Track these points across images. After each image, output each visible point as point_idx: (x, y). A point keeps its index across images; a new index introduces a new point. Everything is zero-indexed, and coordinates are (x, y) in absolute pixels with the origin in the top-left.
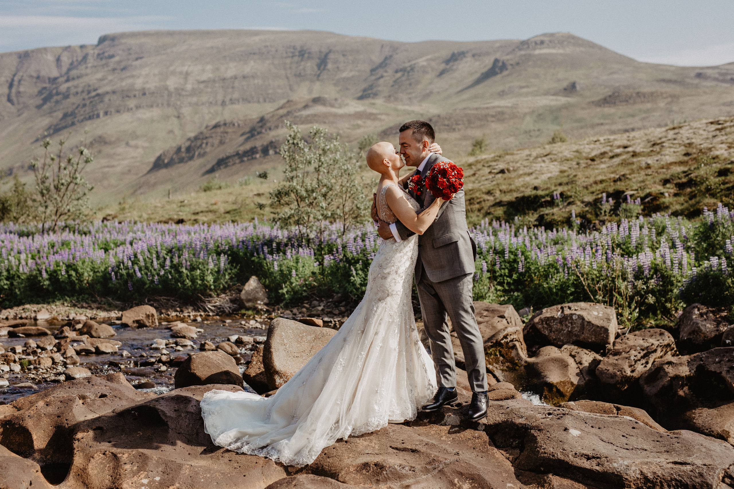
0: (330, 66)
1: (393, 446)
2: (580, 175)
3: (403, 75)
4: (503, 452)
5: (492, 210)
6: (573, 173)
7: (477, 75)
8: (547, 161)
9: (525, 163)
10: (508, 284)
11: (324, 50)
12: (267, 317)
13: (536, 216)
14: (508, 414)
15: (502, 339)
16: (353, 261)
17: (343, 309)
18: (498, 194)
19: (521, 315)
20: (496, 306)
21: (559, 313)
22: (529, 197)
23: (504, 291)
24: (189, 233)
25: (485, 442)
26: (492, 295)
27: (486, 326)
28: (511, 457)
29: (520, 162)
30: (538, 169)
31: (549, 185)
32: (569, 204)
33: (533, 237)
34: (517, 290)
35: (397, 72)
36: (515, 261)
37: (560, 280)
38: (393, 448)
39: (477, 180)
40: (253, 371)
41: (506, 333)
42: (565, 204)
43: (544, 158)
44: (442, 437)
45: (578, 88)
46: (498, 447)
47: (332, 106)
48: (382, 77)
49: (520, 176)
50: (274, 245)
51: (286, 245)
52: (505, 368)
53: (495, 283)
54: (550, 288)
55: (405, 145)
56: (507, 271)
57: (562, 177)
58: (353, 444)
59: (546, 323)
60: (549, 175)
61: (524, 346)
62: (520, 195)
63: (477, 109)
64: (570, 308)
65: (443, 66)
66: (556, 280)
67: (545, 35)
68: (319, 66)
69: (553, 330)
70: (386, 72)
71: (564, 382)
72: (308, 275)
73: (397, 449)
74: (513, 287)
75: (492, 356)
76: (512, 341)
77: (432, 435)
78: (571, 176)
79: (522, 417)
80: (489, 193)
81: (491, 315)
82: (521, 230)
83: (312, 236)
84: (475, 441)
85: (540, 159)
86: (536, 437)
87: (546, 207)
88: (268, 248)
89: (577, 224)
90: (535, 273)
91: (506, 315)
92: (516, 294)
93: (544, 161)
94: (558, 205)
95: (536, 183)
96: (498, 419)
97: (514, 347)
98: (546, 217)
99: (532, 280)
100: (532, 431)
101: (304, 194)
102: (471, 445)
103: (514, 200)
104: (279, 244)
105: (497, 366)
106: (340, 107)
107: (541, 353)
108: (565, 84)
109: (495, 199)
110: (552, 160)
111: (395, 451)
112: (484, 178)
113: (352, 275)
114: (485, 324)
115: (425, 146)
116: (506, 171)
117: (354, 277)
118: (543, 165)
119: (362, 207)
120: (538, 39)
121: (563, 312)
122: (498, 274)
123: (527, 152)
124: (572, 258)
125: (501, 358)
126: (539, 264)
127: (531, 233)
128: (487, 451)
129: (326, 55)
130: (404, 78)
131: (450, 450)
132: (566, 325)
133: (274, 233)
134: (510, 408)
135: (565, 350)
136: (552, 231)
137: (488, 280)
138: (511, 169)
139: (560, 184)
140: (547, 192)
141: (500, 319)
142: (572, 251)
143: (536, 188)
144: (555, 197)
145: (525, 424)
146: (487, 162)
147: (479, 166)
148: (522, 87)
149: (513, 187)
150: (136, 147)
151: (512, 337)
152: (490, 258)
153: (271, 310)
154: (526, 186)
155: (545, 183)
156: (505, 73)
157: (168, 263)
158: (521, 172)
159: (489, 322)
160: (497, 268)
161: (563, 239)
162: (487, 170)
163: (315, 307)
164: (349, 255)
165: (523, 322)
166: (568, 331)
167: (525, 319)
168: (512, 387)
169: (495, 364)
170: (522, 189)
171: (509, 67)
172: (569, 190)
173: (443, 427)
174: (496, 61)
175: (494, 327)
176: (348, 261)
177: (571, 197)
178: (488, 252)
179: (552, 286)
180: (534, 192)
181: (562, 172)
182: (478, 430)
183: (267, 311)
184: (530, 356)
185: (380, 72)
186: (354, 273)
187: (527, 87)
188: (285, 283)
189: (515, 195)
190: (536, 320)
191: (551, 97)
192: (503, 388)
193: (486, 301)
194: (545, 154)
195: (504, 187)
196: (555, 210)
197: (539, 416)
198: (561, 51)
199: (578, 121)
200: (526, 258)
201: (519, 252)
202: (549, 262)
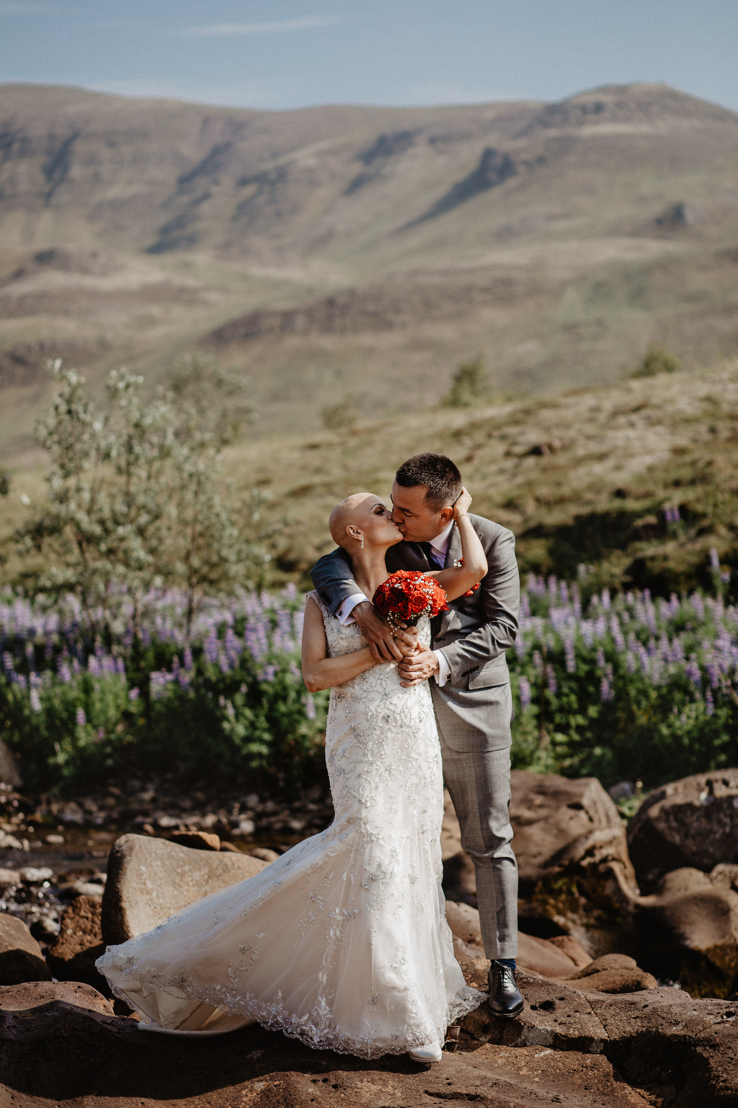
0: (76, 171)
1: (431, 1090)
2: (721, 460)
3: (260, 192)
4: (642, 1092)
6: (702, 455)
7: (441, 191)
8: (640, 424)
9: (590, 429)
10: (579, 729)
11: (62, 132)
12: (23, 821)
13: (627, 562)
14: (648, 1018)
15: (583, 858)
16: (221, 686)
17: (200, 796)
18: (531, 507)
19: (616, 801)
20: (560, 782)
21: (704, 796)
22: (606, 515)
23: (571, 744)
25: (607, 1075)
26: (545, 758)
27: (545, 830)
28: (660, 1100)
29: (577, 426)
30: (621, 443)
31: (650, 487)
32: (703, 532)
33: (626, 616)
34: (600, 742)
35: (243, 182)
36: (592, 677)
37: (697, 718)
38: (431, 1094)
39: (477, 470)
40: (68, 951)
41: (589, 843)
42: (693, 532)
43: (634, 418)
44: (520, 1069)
45: (690, 216)
46: (634, 1084)
47: (84, 270)
48: (206, 196)
49: (579, 462)
50: (30, 649)
51: (57, 650)
52: (592, 921)
53: (551, 727)
54: (674, 736)
56: (573, 698)
57: (679, 466)
58: (349, 1090)
59: (676, 819)
60: (648, 460)
61: (630, 870)
62: (584, 510)
63: (445, 273)
64: (726, 783)
65: (357, 168)
66: (688, 717)
67: (604, 90)
68: (49, 171)
69: (692, 831)
70: (217, 183)
71: (722, 948)
72: (113, 720)
73: (438, 1095)
74: (589, 735)
75: (563, 897)
76: (605, 860)
77: (500, 1067)
78: (701, 465)
79: (677, 1023)
80: (511, 505)
81: (552, 803)
82: (595, 599)
83: (118, 627)
84: (586, 1074)
85: (622, 420)
86: (707, 1059)
87: (648, 539)
88: (15, 656)
89: (723, 581)
90: (638, 703)
91: (585, 802)
92: (598, 751)
93: (632, 425)
94: (674, 536)
95: (620, 479)
96: (628, 1029)
97: (610, 874)
98: (649, 564)
99: (632, 718)
100: (699, 1049)
101: (97, 530)
102: (579, 1082)
103: (570, 521)
104: (39, 649)
105: (575, 917)
106: (105, 273)
107: (669, 885)
108: (658, 209)
109: (526, 521)
110: (652, 423)
111: (436, 1100)
112: (494, 468)
113: (225, 718)
114: (541, 824)
116: (546, 450)
117: (229, 721)
118: (631, 433)
119: (233, 557)
120: (590, 100)
121: (711, 792)
122: (553, 707)
123: (589, 401)
124: (721, 666)
125: (583, 901)
126: (647, 681)
127: (620, 605)
128: (613, 1091)
129: (68, 144)
130: (262, 199)
131: (542, 1092)
132: (720, 823)
133: (25, 622)
134: (650, 1007)
135: (720, 877)
136: (668, 600)
137: (534, 722)
138: (557, 444)
139: (677, 484)
140: (645, 504)
141: (571, 812)
142: (718, 649)
143: (620, 494)
144: (669, 517)
145: (685, 1036)
146: (498, 426)
147: (480, 437)
148: (552, 217)
149: (566, 491)
151: (605, 852)
152: (534, 671)
153: (30, 802)
154: (596, 487)
155: (640, 479)
156: (512, 182)
158: (580, 451)
159: (551, 821)
160: (550, 693)
161: (694, 618)
162: (500, 448)
163: (133, 793)
164: (211, 673)
165: (622, 816)
166: (724, 834)
167: (626, 811)
168: (632, 963)
169: (569, 914)
170: (588, 496)
171: (521, 169)
172: (698, 500)
173: (520, 1050)
174: (488, 154)
175: (561, 832)
176: (208, 684)
177: (704, 515)
178: (530, 654)
179: (679, 732)
180: (617, 504)
181: (679, 451)
182: (590, 1052)
183: (23, 807)
184: (644, 893)
185: (202, 184)
186: (230, 712)
187: (566, 216)
188: (60, 740)
189: (574, 510)
190: (654, 811)
191: (626, 242)
192: (616, 966)
193: (534, 770)
194: (634, 404)
195: (544, 491)
196: (670, 547)
197: (710, 1019)
198: (644, 129)
199: (694, 298)
200: (616, 667)
201: (600, 656)
202: (670, 676)
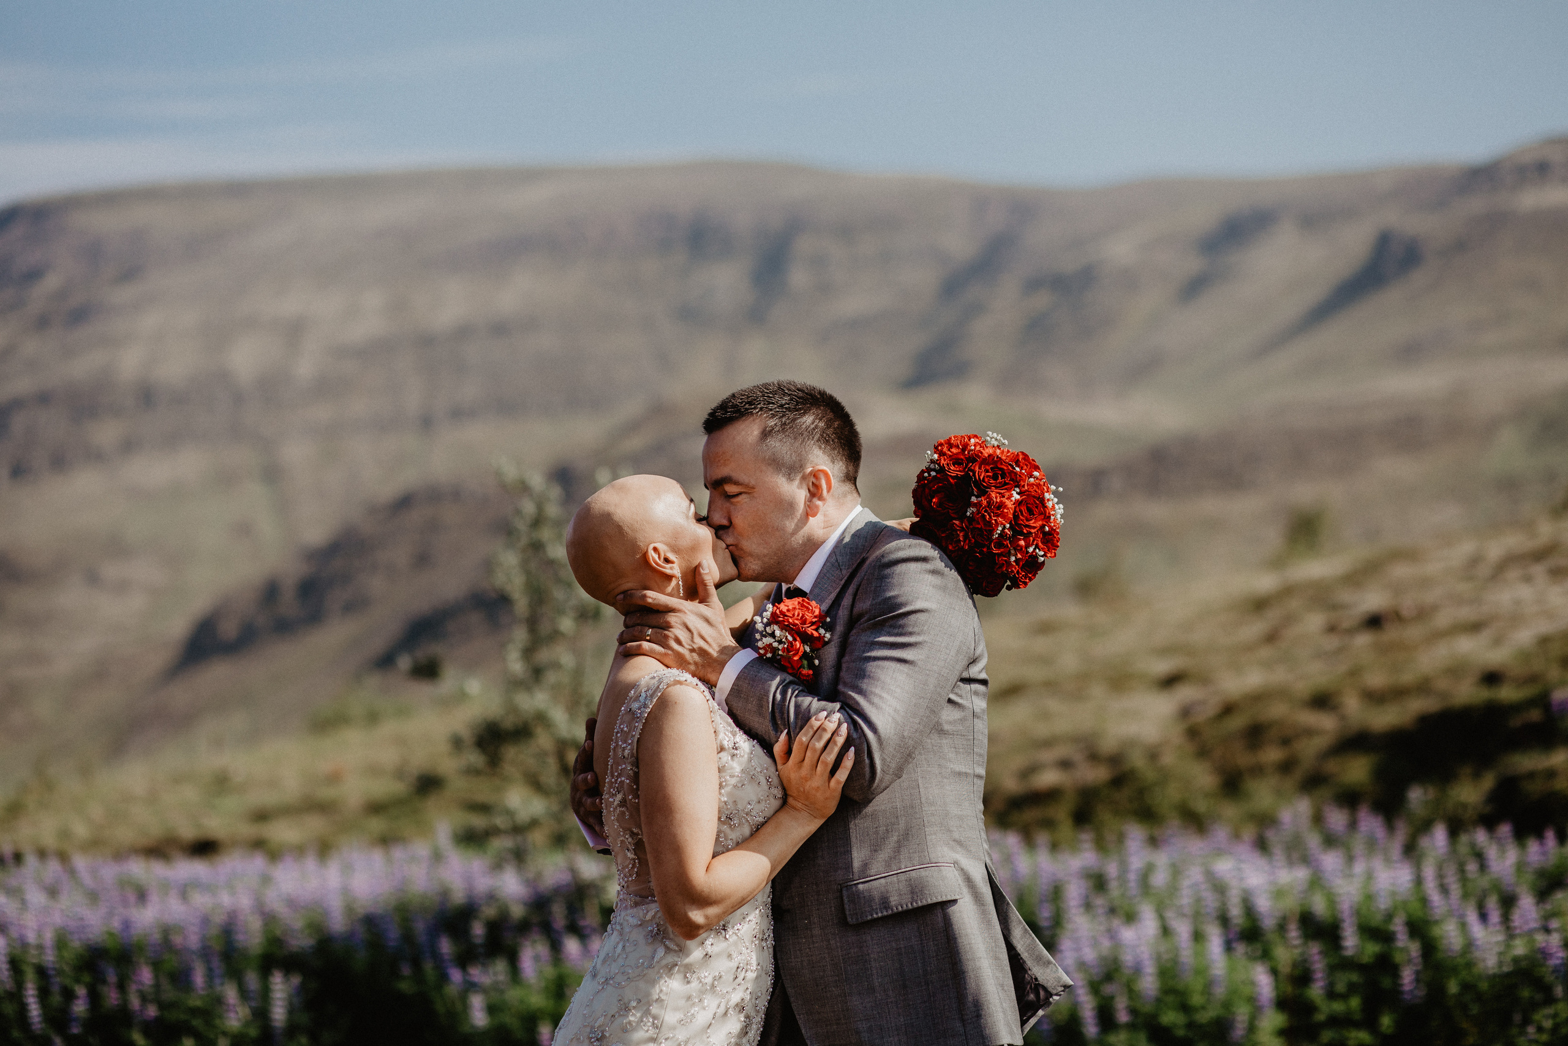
3: (1059, 302)
5: (1332, 766)
8: (1541, 578)
9: (1464, 589)
11: (775, 221)
13: (1488, 782)
22: (1467, 710)
24: (184, 892)
29: (1443, 585)
30: (1506, 607)
31: (1540, 666)
33: (1472, 867)
35: (1033, 286)
36: (1386, 965)
43: (1532, 568)
49: (1437, 635)
50: (479, 928)
51: (524, 927)
55: (731, 489)
56: (1354, 1002)
60: (1543, 628)
62: (1434, 706)
66: (1540, 1029)
68: (760, 279)
80: (1322, 701)
82: (1426, 838)
85: (1513, 574)
87: (1526, 747)
88: (455, 942)
90: (1463, 1008)
93: (1528, 580)
94: (1567, 739)
95: (1496, 657)
98: (1525, 785)
99: (1455, 1036)
103: (1410, 724)
109: (1343, 725)
112: (1306, 651)
115: (815, 492)
116: (1389, 620)
118: (1525, 591)
120: (1532, 157)
122: (1320, 1017)
123: (1466, 549)
127: (1463, 848)
129: (784, 241)
130: (1061, 314)
133: (483, 883)
136: (1542, 839)
138: (1409, 610)
140: (1530, 691)
143: (1492, 678)
144: (1557, 712)
147: (1292, 606)
149: (1407, 677)
150: (122, 587)
152: (1284, 955)
154: (1455, 671)
155: (1525, 656)
157: (80, 1007)
158: (1443, 619)
160: (1316, 991)
162: (1320, 621)
170: (1442, 684)
171: (1431, 257)
174: (1385, 239)
178: (1282, 928)
180: (1486, 693)
185: (974, 293)
189: (1417, 706)
194: (1535, 551)
195: (1377, 679)
200: (1429, 948)
201: (1398, 926)
202: (1516, 960)
